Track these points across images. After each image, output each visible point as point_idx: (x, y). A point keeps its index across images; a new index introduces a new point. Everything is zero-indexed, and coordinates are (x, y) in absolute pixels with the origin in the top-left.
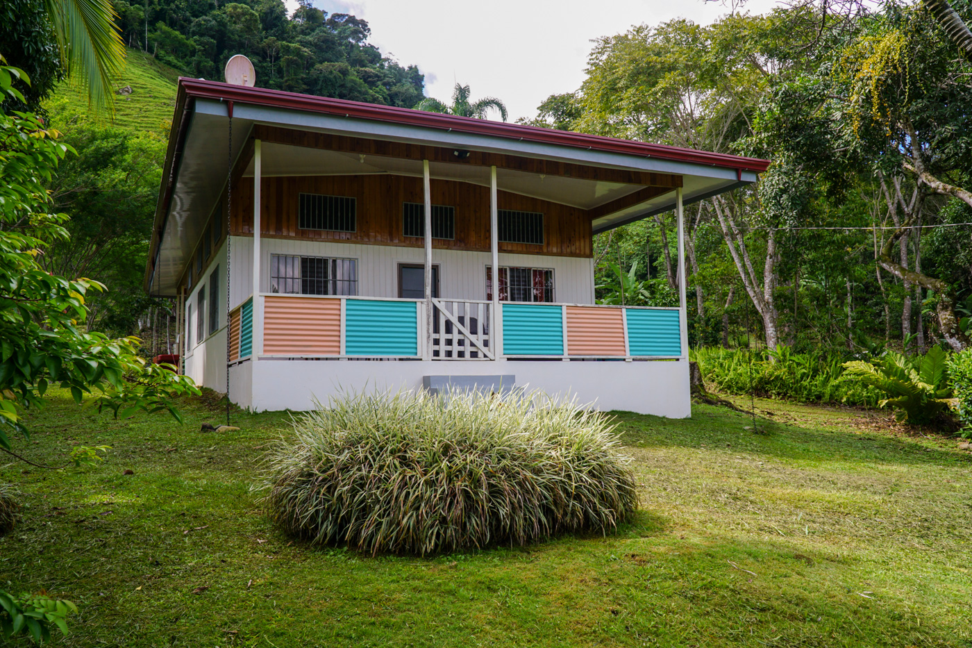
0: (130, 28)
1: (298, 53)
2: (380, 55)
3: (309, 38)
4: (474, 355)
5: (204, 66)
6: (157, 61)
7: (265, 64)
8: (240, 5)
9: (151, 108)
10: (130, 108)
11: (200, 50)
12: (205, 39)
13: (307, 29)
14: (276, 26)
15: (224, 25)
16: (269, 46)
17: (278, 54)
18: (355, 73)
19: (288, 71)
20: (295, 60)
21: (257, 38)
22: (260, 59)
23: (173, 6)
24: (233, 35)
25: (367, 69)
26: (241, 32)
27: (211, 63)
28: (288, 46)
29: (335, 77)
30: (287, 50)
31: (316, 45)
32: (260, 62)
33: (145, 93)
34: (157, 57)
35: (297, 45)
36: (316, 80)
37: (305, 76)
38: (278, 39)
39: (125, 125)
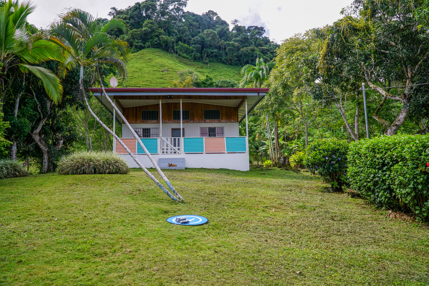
0: (169, 46)
1: (233, 45)
2: (270, 40)
3: (238, 38)
4: (175, 153)
5: (197, 56)
6: (179, 57)
7: (220, 52)
8: (209, 30)
9: (174, 76)
10: (166, 77)
11: (195, 50)
12: (197, 45)
13: (237, 35)
14: (224, 35)
15: (204, 39)
16: (222, 44)
17: (225, 47)
18: (258, 50)
19: (229, 53)
20: (232, 48)
21: (217, 42)
22: (218, 50)
23: (184, 34)
24: (207, 42)
25: (263, 47)
26: (211, 40)
27: (199, 55)
28: (229, 43)
29: (249, 53)
30: (229, 45)
31: (241, 41)
32: (218, 51)
33: (172, 70)
34: (179, 55)
35: (233, 42)
36: (241, 55)
37: (236, 54)
38: (225, 41)
39: (164, 84)
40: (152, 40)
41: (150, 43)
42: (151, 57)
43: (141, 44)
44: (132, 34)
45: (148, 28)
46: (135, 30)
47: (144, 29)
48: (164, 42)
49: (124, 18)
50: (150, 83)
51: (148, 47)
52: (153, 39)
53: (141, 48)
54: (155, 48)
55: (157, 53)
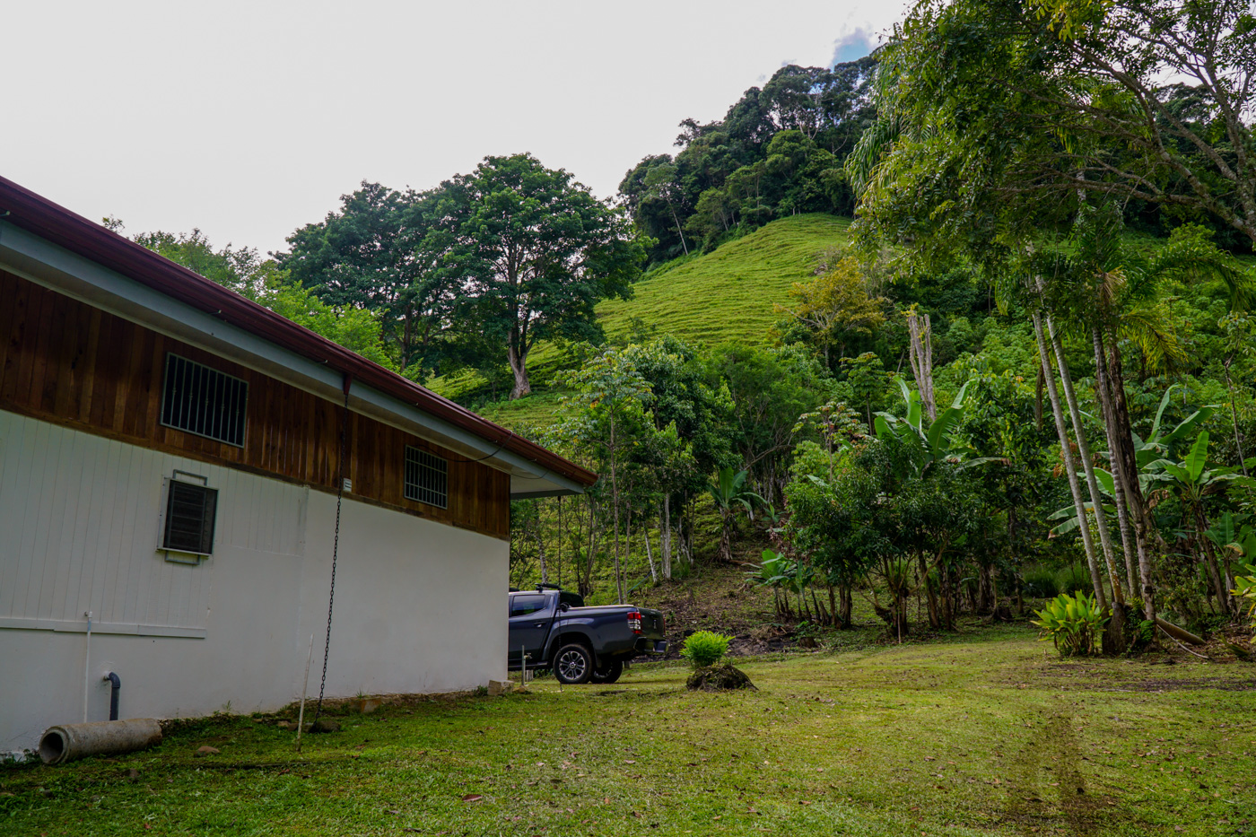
40: (797, 189)
41: (790, 199)
42: (787, 241)
43: (763, 207)
44: (735, 181)
45: (781, 155)
46: (745, 168)
47: (771, 159)
48: (836, 187)
49: (712, 140)
50: (759, 315)
51: (787, 213)
52: (802, 187)
53: (764, 219)
54: (808, 211)
55: (813, 227)
